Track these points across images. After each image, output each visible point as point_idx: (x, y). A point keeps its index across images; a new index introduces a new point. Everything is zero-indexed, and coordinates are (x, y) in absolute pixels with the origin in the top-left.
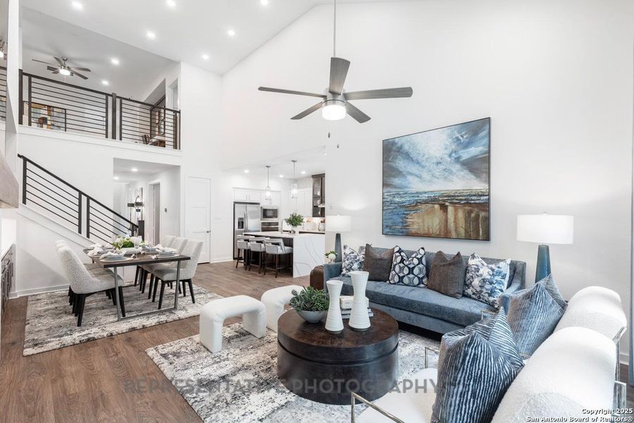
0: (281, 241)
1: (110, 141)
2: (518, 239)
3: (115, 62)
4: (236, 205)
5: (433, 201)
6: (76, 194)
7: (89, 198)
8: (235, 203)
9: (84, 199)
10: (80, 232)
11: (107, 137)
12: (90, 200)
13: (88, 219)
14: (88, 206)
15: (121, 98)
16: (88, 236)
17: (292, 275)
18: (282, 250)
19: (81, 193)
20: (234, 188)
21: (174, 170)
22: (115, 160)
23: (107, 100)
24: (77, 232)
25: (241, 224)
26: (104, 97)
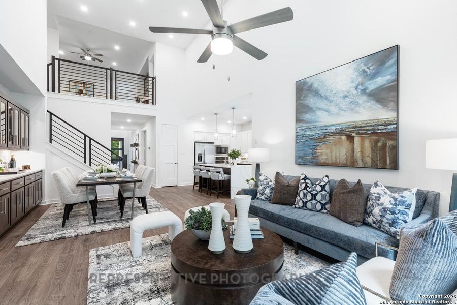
0: (221, 170)
1: (109, 101)
2: (426, 167)
3: (117, 48)
4: (196, 144)
5: (340, 132)
6: (83, 136)
7: (91, 139)
8: (195, 142)
9: (88, 139)
10: (85, 162)
11: (107, 98)
12: (92, 141)
13: (90, 154)
14: (90, 145)
15: (116, 71)
16: (90, 165)
17: (230, 197)
18: (222, 177)
19: (85, 136)
20: (195, 131)
21: (152, 119)
22: (112, 113)
23: (106, 72)
24: (83, 162)
25: (200, 158)
26: (105, 70)
